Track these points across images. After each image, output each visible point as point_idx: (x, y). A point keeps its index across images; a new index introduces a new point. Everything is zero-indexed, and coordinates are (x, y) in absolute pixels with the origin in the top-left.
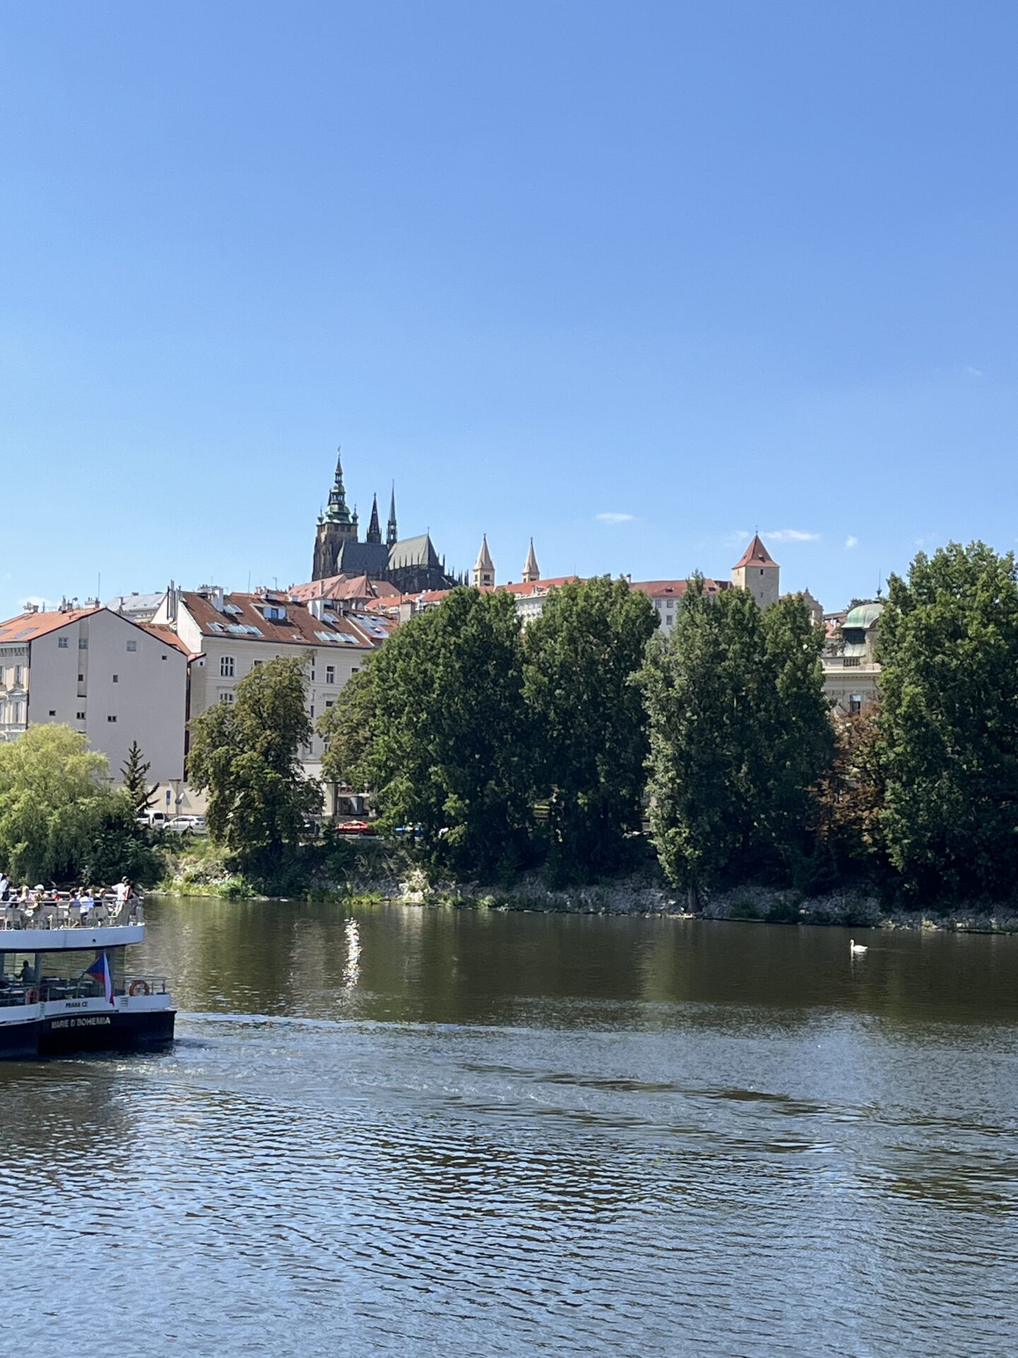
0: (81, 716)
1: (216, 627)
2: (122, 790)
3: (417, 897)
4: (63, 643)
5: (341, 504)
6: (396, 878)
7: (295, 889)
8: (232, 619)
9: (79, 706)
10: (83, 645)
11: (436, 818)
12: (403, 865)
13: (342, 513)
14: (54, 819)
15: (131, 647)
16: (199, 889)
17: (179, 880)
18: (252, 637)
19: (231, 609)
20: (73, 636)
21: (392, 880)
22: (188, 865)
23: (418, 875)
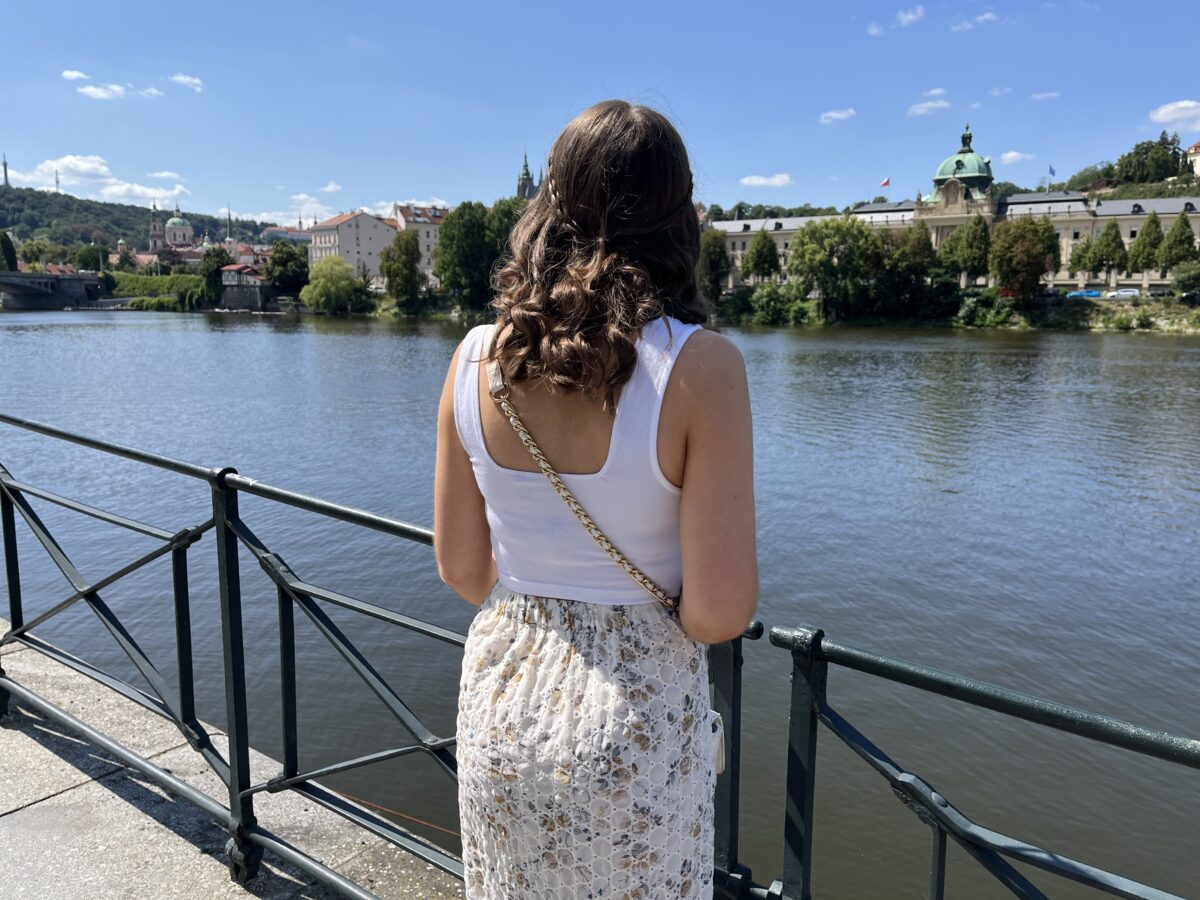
0: (358, 253)
1: (411, 219)
2: (361, 279)
3: (457, 315)
4: (350, 226)
5: (527, 170)
6: (452, 307)
7: (415, 313)
8: (418, 216)
9: (358, 249)
10: (357, 226)
11: (461, 287)
12: (453, 304)
13: (527, 174)
14: (333, 289)
15: (375, 227)
16: (387, 314)
17: (380, 311)
18: (425, 222)
19: (418, 212)
20: (353, 223)
21: (447, 309)
22: (384, 305)
23: (458, 307)
